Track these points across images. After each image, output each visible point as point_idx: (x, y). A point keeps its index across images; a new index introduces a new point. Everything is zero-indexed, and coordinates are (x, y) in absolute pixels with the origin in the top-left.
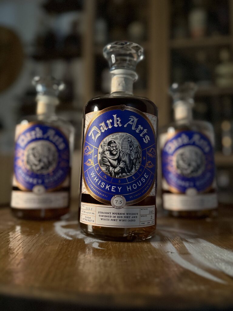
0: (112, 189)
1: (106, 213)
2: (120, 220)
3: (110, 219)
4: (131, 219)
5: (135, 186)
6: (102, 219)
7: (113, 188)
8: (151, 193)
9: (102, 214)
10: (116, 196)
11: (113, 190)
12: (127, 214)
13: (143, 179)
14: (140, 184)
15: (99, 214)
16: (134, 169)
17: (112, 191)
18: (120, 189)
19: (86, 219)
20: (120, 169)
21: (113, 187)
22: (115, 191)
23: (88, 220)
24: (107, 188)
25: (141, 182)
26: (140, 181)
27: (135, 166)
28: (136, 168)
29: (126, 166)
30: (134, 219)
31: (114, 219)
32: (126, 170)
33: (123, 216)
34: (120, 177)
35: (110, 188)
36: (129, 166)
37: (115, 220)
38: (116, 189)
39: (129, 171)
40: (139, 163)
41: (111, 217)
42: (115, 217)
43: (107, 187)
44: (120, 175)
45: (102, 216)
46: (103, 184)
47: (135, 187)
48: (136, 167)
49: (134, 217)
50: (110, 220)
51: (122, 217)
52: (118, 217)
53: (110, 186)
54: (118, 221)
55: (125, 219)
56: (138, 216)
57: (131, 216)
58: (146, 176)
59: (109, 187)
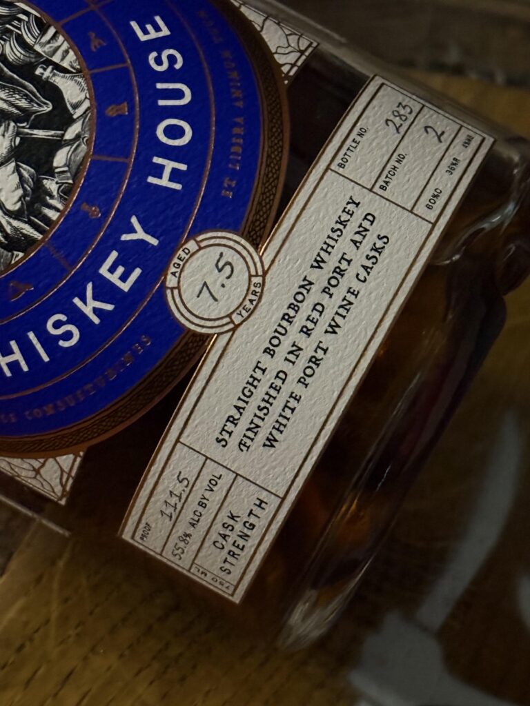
0: (114, 278)
1: (246, 396)
2: (333, 328)
3: (291, 386)
4: (359, 257)
5: (174, 132)
6: (271, 442)
7: (112, 270)
8: (280, 59)
9: (244, 423)
10: (171, 281)
11: (124, 278)
12: (319, 263)
13: (159, 61)
14: (179, 94)
15: (233, 442)
16: (60, 81)
17: (126, 287)
18: (140, 234)
19: (229, 547)
20: (17, 169)
21: (104, 271)
22: (137, 272)
23: (244, 536)
24: (96, 311)
25: (170, 75)
26: (159, 86)
27: (48, 62)
28: (65, 64)
29: (17, 120)
30: (371, 239)
31: (302, 362)
32: (40, 134)
33: (314, 296)
34: (66, 192)
35: (105, 291)
36: (23, 103)
37: (315, 361)
39: (61, 116)
40: (43, 29)
41: (282, 375)
42: (296, 350)
43: (89, 307)
44: (51, 185)
45: (253, 428)
46: (57, 325)
47: (178, 132)
48: (56, 59)
49: (363, 231)
50: (299, 390)
51: (319, 308)
52: (306, 332)
53: (90, 287)
54: (328, 340)
55: (339, 293)
56: (369, 203)
57: (344, 245)
58: (153, 35)
59: (95, 298)
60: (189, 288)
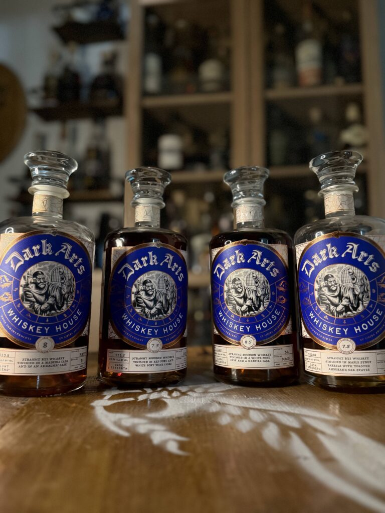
0: (149, 332)
1: (141, 358)
2: (157, 365)
3: (146, 364)
4: (167, 363)
6: (137, 366)
9: (138, 360)
10: (152, 339)
12: (164, 358)
13: (178, 320)
14: (175, 325)
15: (134, 360)
16: (170, 309)
17: (148, 334)
18: (156, 332)
19: (117, 367)
20: (156, 311)
21: (149, 330)
22: (151, 334)
23: (120, 368)
25: (177, 322)
26: (175, 322)
28: (172, 309)
29: (163, 307)
30: (170, 362)
31: (150, 364)
32: (162, 311)
33: (159, 360)
34: (157, 319)
35: (146, 331)
36: (165, 306)
37: (151, 365)
38: (153, 332)
39: (166, 312)
40: (175, 303)
41: (147, 362)
42: (151, 362)
43: (143, 330)
44: (157, 316)
45: (137, 362)
46: (138, 327)
48: (172, 307)
49: (171, 360)
50: (146, 365)
51: (158, 362)
52: (154, 362)
53: (146, 329)
54: (155, 365)
55: (162, 363)
56: (174, 359)
57: (168, 359)
58: (180, 317)
60: (152, 343)
